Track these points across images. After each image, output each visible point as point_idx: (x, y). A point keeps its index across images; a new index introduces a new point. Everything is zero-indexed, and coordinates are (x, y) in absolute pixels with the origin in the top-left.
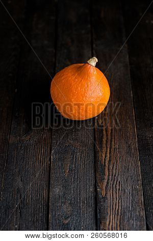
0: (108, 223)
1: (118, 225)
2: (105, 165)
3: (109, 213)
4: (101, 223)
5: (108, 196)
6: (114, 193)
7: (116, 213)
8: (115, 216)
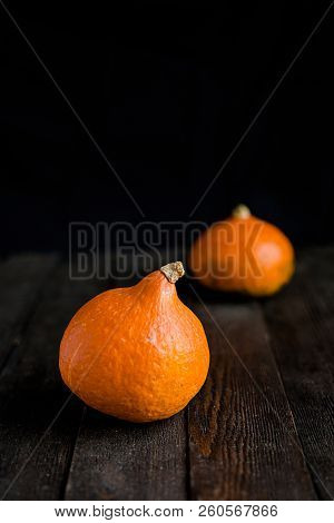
3: (220, 480)
5: (218, 457)
6: (233, 451)
7: (240, 480)
8: (235, 484)
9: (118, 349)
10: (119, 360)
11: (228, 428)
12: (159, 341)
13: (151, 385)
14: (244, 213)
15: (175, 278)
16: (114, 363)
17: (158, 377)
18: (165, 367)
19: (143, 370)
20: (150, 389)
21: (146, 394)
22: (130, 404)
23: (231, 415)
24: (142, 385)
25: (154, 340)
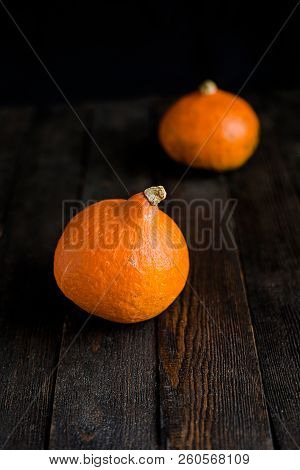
0: (183, 435)
1: (208, 439)
2: (178, 334)
3: (187, 417)
4: (168, 435)
5: (185, 388)
6: (198, 380)
7: (204, 416)
8: (200, 422)
9: (103, 271)
10: (104, 280)
11: (194, 350)
12: (140, 263)
13: (133, 301)
14: (211, 89)
15: (157, 200)
16: (99, 283)
17: (139, 294)
18: (145, 286)
19: (125, 290)
20: (132, 304)
21: (128, 307)
22: (114, 315)
23: (197, 332)
24: (125, 301)
25: (136, 263)
